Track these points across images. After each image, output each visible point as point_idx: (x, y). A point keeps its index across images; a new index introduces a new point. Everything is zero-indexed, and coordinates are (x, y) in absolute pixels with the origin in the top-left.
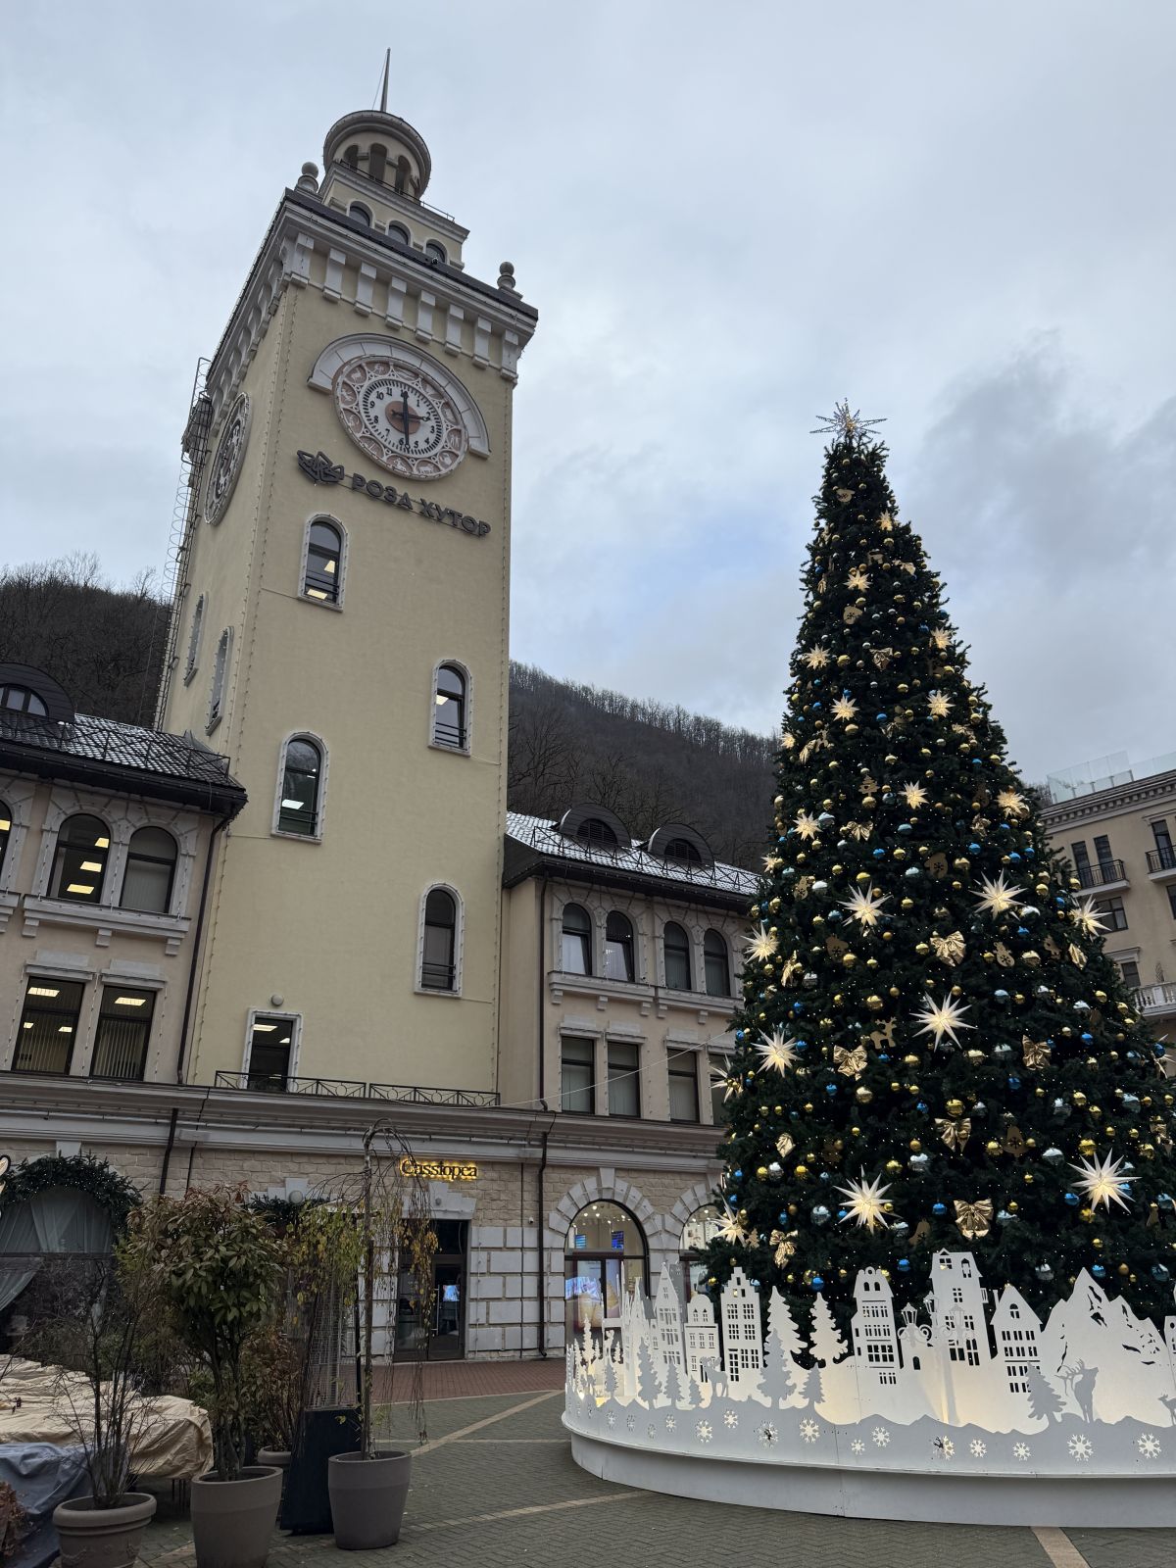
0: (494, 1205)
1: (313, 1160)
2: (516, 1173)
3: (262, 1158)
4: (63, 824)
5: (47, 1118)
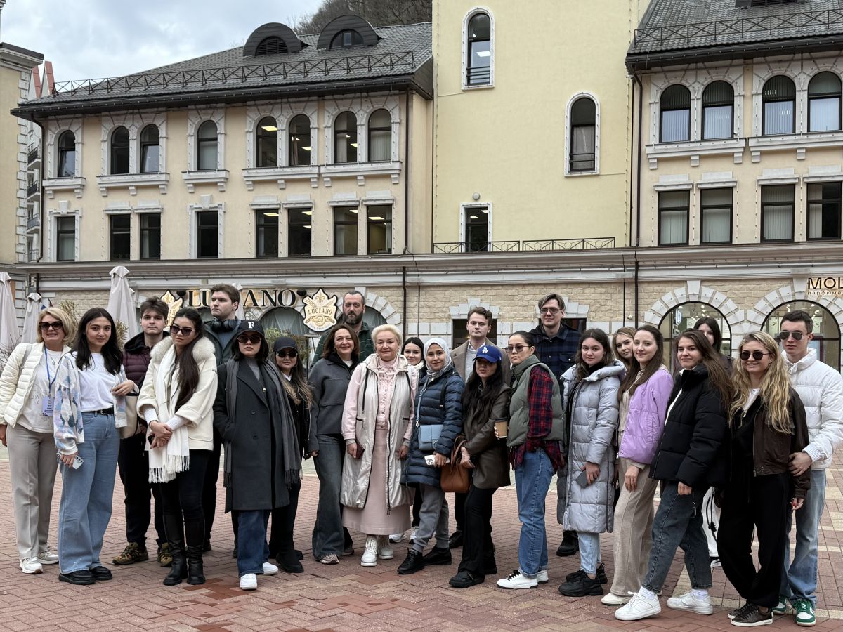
0: (603, 308)
1: (483, 288)
2: (619, 288)
3: (455, 288)
4: (337, 121)
5: (348, 276)
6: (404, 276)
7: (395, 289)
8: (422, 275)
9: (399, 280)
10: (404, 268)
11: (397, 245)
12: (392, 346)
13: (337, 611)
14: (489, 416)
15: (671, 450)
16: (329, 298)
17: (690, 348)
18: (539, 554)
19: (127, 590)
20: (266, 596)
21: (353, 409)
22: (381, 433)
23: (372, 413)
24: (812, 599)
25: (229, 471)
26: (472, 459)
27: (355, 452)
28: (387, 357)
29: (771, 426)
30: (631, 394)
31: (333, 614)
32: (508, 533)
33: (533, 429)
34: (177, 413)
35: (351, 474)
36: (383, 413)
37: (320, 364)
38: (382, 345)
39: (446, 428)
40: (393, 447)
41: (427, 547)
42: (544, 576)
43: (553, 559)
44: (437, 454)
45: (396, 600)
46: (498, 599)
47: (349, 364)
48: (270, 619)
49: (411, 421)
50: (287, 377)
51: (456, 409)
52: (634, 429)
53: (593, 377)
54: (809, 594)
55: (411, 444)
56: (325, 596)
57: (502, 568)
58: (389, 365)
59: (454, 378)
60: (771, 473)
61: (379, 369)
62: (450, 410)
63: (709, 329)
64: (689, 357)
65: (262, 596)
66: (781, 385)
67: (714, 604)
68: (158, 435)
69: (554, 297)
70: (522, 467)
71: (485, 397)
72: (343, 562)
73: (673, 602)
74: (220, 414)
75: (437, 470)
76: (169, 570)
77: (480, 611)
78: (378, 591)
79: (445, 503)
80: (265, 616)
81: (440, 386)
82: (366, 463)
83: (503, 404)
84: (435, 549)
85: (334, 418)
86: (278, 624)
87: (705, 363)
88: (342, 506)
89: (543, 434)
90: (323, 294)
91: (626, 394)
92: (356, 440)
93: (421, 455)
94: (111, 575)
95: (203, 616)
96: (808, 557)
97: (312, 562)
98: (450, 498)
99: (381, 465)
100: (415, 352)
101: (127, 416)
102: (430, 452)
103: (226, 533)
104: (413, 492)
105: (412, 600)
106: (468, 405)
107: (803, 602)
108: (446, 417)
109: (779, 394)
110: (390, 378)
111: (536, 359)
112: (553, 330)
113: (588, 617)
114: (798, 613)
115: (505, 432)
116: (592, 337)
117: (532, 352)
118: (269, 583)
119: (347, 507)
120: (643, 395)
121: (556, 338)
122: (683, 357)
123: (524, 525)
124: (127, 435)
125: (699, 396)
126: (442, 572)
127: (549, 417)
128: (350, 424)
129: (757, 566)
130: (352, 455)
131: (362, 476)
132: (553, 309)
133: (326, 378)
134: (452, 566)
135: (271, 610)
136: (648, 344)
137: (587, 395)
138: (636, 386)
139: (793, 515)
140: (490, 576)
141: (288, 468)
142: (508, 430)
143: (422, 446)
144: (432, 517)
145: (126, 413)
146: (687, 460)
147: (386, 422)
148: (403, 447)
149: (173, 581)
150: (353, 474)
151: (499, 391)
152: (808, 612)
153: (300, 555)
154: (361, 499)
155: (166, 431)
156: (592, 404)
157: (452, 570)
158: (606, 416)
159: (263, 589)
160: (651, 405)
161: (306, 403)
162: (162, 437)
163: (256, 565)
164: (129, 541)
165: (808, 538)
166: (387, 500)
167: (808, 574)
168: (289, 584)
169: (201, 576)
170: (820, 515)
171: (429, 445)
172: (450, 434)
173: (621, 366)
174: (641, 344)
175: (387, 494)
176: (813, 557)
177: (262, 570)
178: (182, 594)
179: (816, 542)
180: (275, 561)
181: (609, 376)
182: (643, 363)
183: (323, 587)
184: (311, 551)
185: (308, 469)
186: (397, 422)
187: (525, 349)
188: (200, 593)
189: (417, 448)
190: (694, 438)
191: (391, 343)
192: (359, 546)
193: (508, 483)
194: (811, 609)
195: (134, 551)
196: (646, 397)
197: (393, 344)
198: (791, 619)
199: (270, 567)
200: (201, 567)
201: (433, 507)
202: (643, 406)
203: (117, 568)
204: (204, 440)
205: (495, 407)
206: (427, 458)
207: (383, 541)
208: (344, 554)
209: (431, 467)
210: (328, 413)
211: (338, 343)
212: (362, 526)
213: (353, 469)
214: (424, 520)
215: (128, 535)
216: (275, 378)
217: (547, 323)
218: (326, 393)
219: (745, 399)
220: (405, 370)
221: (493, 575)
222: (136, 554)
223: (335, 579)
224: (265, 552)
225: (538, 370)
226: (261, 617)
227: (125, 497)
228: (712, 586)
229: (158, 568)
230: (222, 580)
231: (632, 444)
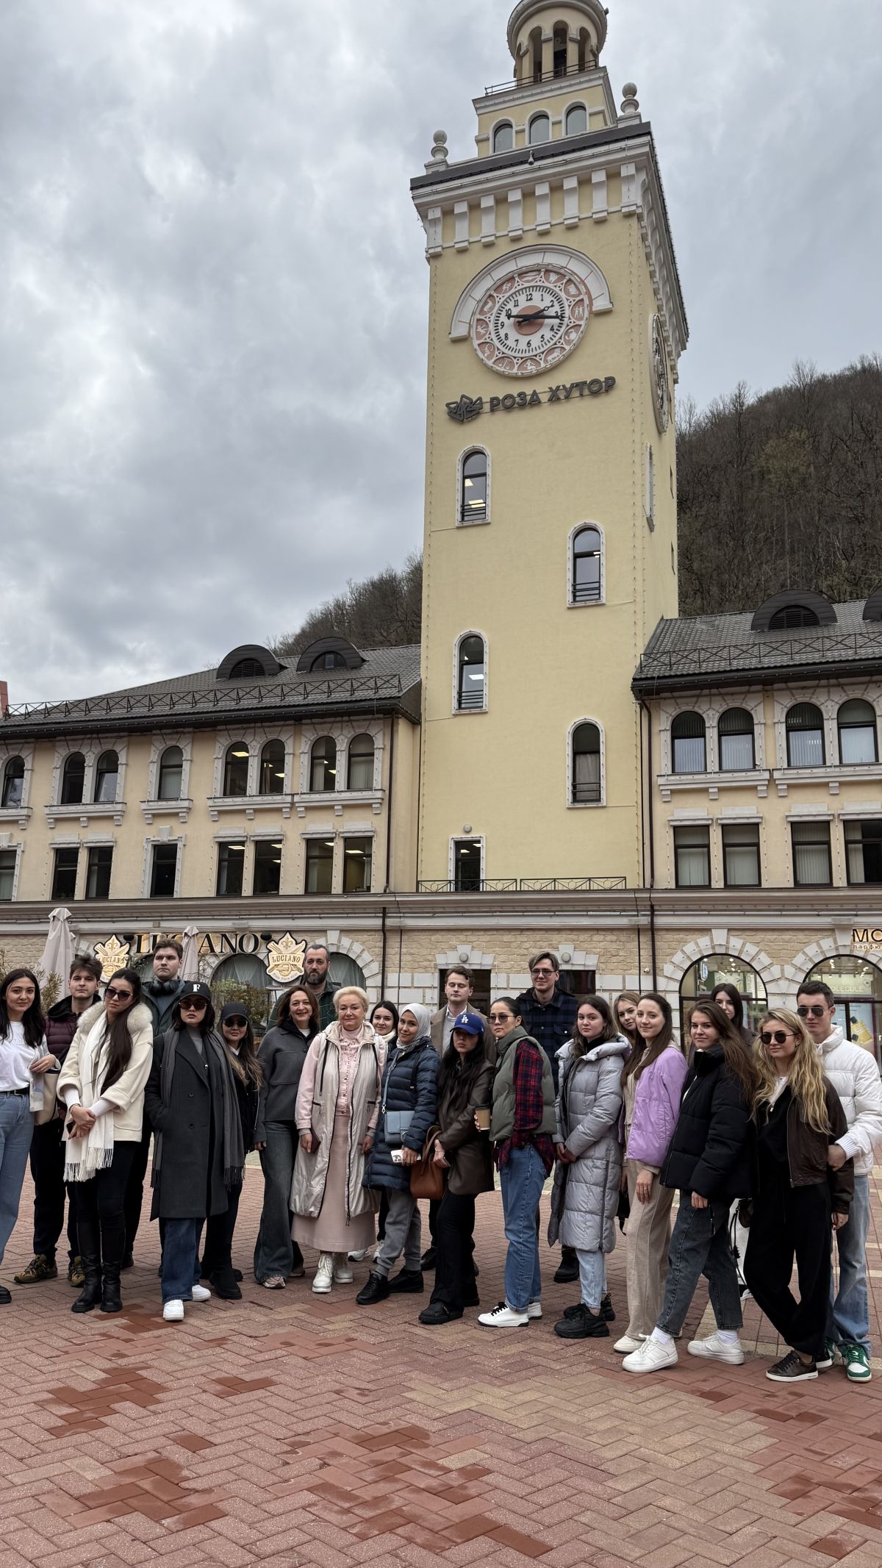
0: (614, 959)
1: (475, 933)
2: (632, 936)
3: (443, 933)
4: (315, 746)
5: (320, 918)
6: (384, 918)
7: (373, 933)
8: (404, 917)
9: (378, 922)
10: (384, 909)
11: (377, 883)
12: (357, 1012)
13: (279, 1353)
14: (468, 1101)
15: (684, 1151)
16: (297, 944)
17: (705, 1025)
18: (530, 1282)
19: (27, 1318)
20: (193, 1331)
21: (309, 1090)
22: (341, 1120)
23: (332, 1096)
24: (865, 1345)
25: (158, 1168)
26: (447, 1155)
27: (310, 1144)
28: (351, 1027)
29: (808, 1124)
30: (637, 1077)
31: (273, 1356)
32: (496, 1250)
33: (521, 1120)
34: (103, 1096)
35: (304, 1173)
36: (344, 1095)
37: (272, 1034)
38: (345, 1011)
39: (418, 1115)
40: (356, 1138)
41: (395, 1269)
42: (536, 1310)
43: (547, 1286)
44: (406, 1149)
45: (352, 1340)
46: (478, 1340)
47: (306, 1033)
48: (196, 1363)
49: (378, 1105)
50: (234, 1050)
51: (430, 1092)
52: (643, 1123)
53: (591, 1055)
54: (860, 1337)
55: (376, 1134)
56: (265, 1333)
57: (486, 1298)
58: (352, 1036)
59: (428, 1053)
60: (811, 1183)
61: (341, 1041)
62: (423, 1092)
63: (728, 998)
64: (704, 1037)
65: (188, 1331)
66: (813, 1072)
67: (746, 1350)
68: (79, 1122)
69: (547, 956)
70: (509, 1167)
71: (463, 1077)
72: (290, 1286)
73: (696, 1346)
74: (153, 1096)
75: (405, 1170)
76: (79, 1292)
77: (456, 1357)
78: (330, 1327)
79: (416, 1212)
80: (190, 1358)
81: (411, 1063)
82: (322, 1160)
83: (485, 1086)
84: (403, 1272)
85: (285, 1100)
86: (205, 1370)
87: (722, 1043)
88: (292, 1214)
89: (532, 1126)
90: (291, 939)
91: (631, 1077)
92: (311, 1129)
93: (387, 1149)
94: (10, 1298)
95: (114, 1355)
96: (855, 1288)
97: (252, 1285)
98: (424, 1206)
99: (341, 1162)
100: (387, 1018)
101: (45, 1097)
102: (397, 1146)
103: (153, 1243)
104: (379, 1196)
105: (372, 1340)
106: (444, 1086)
107: (854, 1349)
108: (417, 1101)
109: (811, 1085)
110: (353, 1052)
111: (523, 1031)
112: (546, 995)
113: (589, 1367)
114: (849, 1364)
115: (487, 1123)
116: (589, 1003)
117: (519, 1023)
118: (199, 1312)
119: (299, 1216)
120: (650, 1079)
121: (549, 1006)
122: (697, 1036)
123: (511, 1244)
124: (42, 1121)
125: (715, 1083)
126: (410, 1302)
127: (539, 1105)
128: (305, 1109)
129: (798, 1298)
130: (306, 1149)
131: (316, 1176)
132: (545, 971)
133: (278, 1050)
134: (424, 1294)
135: (199, 1350)
136: (654, 1016)
137: (584, 1077)
138: (642, 1068)
139: (834, 1233)
140: (471, 1309)
141: (228, 1165)
142: (491, 1120)
143: (388, 1138)
144: (399, 1229)
145: (44, 1093)
146: (701, 1164)
147: (348, 1107)
148: (368, 1138)
149: (83, 1306)
150: (307, 1173)
151: (480, 1070)
152: (862, 1363)
153: (238, 1276)
154: (315, 1206)
155: (88, 1118)
156: (589, 1089)
157: (422, 1301)
158: (603, 1103)
159: (191, 1321)
160: (662, 1092)
161: (255, 1084)
162: (84, 1125)
163: (183, 1289)
164: (36, 1252)
165: (854, 1263)
166: (346, 1206)
167: (857, 1312)
168: (222, 1314)
169: (117, 1300)
170: (865, 1234)
171: (397, 1136)
172: (422, 1124)
173: (625, 1042)
174: (645, 1016)
175: (346, 1199)
176: (862, 1288)
177: (191, 1296)
178: (93, 1324)
179: (864, 1269)
180: (208, 1282)
181: (610, 1055)
182: (650, 1039)
183: (263, 1319)
184: (253, 1270)
185: (253, 1162)
186: (361, 1107)
187: (510, 1019)
188: (114, 1324)
189: (383, 1141)
190: (709, 1137)
191: (356, 1008)
192: (311, 1265)
193: (493, 1189)
194: (864, 1358)
195: (41, 1266)
196: (654, 1083)
197: (358, 1010)
198: (840, 1372)
199: (201, 1291)
200: (118, 1290)
201: (401, 1218)
202: (652, 1094)
203: (19, 1287)
204: (131, 1131)
205: (475, 1089)
206: (394, 1153)
207: (340, 1260)
208: (292, 1275)
209: (399, 1165)
210: (279, 1094)
211: (293, 1008)
212: (315, 1240)
213: (306, 1167)
214: (390, 1234)
215: (35, 1244)
216: (220, 1052)
217: (538, 987)
218: (277, 1070)
219: (771, 1089)
220: (371, 1042)
221: (474, 1308)
222: (43, 1269)
223: (279, 1310)
224: (196, 1272)
225: (525, 1045)
226: (185, 1358)
227: (34, 1197)
228: (742, 1326)
229: (66, 1288)
230: (142, 1307)
231: (641, 1142)
